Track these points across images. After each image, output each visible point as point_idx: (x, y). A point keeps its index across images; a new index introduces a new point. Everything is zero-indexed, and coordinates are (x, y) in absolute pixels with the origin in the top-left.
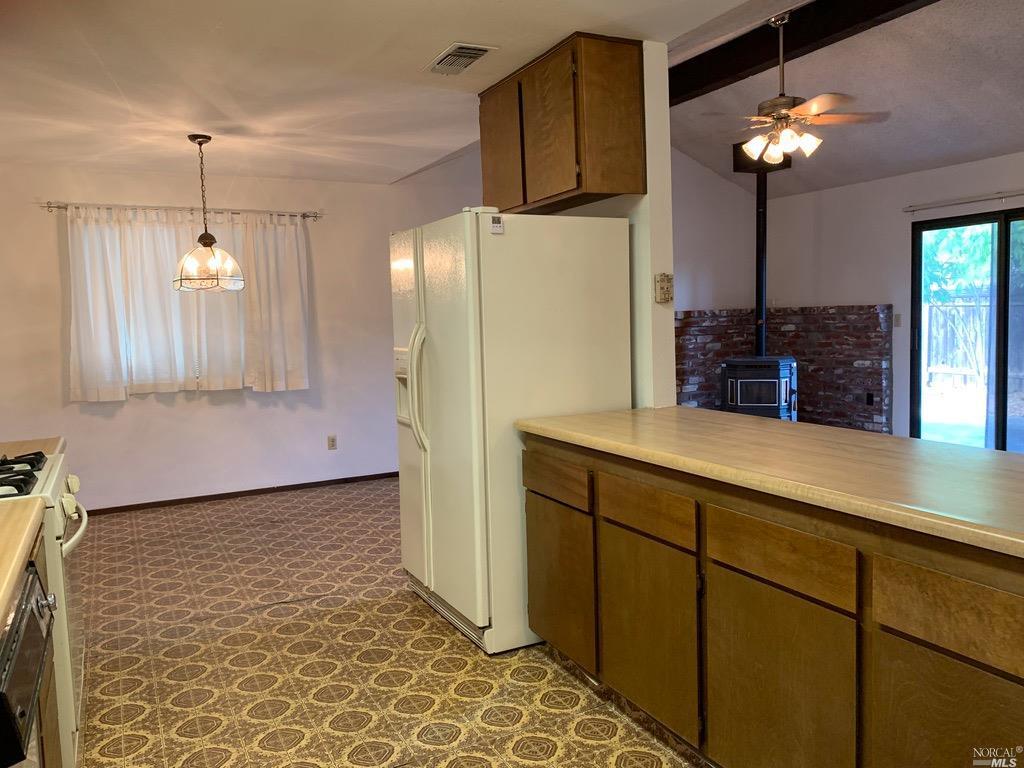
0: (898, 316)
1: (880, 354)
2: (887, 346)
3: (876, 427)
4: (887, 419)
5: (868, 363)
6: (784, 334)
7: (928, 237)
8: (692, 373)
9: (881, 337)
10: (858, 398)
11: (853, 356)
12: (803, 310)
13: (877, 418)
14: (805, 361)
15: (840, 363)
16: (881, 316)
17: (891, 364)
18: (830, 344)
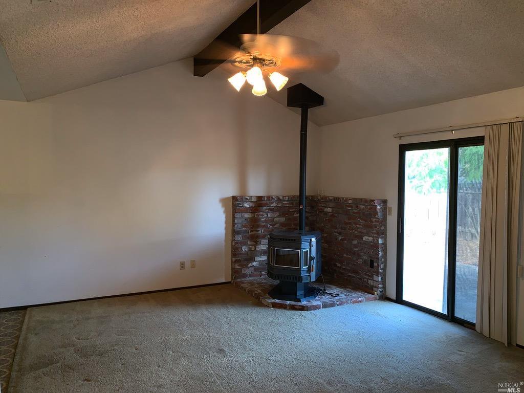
0: (391, 208)
1: (378, 234)
2: (383, 228)
3: (375, 284)
4: (382, 279)
5: (371, 239)
6: (326, 213)
7: (409, 155)
9: (378, 222)
10: (365, 262)
11: (363, 233)
12: (335, 199)
13: (375, 277)
14: (337, 232)
15: (356, 237)
16: (379, 207)
17: (386, 241)
18: (350, 224)
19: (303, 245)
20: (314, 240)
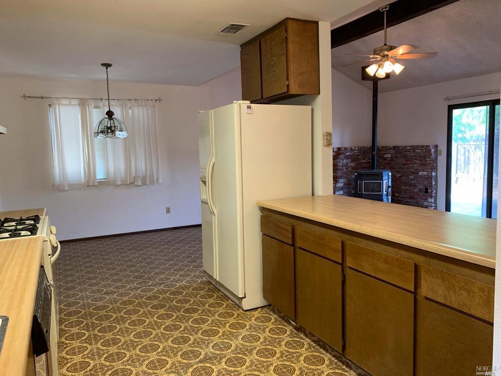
0: (441, 151)
1: (432, 169)
2: (435, 165)
3: (429, 204)
4: (435, 200)
5: (425, 173)
6: (385, 159)
7: (456, 112)
8: (341, 177)
9: (432, 161)
10: (421, 190)
11: (419, 170)
12: (395, 147)
13: (429, 200)
14: (395, 172)
15: (413, 173)
16: (432, 150)
17: (437, 174)
18: (408, 164)
19: (384, 178)
20: (390, 174)
